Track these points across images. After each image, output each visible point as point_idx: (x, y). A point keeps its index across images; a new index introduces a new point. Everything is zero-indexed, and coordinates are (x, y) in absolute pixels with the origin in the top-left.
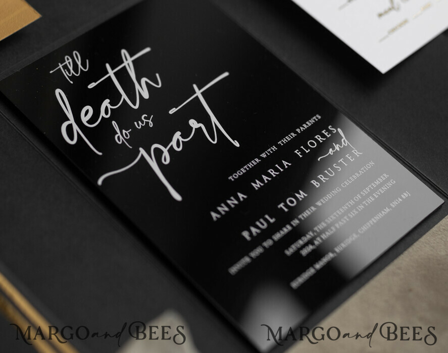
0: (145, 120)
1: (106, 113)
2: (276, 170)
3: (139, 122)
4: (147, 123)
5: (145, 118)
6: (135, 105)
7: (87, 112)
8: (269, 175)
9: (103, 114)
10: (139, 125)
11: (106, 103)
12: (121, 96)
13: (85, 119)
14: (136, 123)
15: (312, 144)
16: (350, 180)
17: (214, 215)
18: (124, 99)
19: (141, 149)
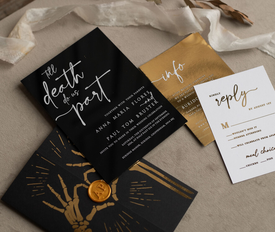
0: (75, 93)
1: (61, 91)
2: (123, 111)
3: (73, 94)
4: (76, 94)
5: (76, 92)
6: (72, 86)
7: (54, 90)
8: (120, 113)
9: (60, 91)
10: (73, 95)
11: (62, 86)
12: (68, 83)
13: (53, 94)
14: (72, 94)
15: (139, 99)
16: (151, 114)
17: (97, 131)
18: (69, 85)
19: (73, 105)
